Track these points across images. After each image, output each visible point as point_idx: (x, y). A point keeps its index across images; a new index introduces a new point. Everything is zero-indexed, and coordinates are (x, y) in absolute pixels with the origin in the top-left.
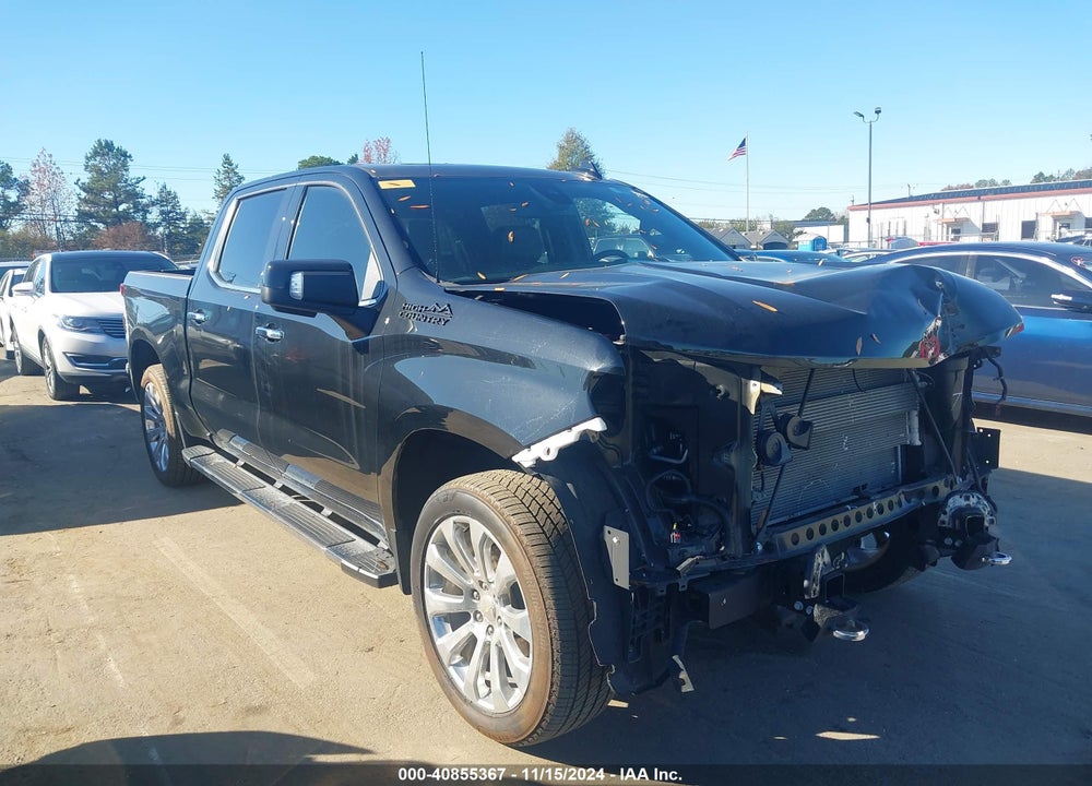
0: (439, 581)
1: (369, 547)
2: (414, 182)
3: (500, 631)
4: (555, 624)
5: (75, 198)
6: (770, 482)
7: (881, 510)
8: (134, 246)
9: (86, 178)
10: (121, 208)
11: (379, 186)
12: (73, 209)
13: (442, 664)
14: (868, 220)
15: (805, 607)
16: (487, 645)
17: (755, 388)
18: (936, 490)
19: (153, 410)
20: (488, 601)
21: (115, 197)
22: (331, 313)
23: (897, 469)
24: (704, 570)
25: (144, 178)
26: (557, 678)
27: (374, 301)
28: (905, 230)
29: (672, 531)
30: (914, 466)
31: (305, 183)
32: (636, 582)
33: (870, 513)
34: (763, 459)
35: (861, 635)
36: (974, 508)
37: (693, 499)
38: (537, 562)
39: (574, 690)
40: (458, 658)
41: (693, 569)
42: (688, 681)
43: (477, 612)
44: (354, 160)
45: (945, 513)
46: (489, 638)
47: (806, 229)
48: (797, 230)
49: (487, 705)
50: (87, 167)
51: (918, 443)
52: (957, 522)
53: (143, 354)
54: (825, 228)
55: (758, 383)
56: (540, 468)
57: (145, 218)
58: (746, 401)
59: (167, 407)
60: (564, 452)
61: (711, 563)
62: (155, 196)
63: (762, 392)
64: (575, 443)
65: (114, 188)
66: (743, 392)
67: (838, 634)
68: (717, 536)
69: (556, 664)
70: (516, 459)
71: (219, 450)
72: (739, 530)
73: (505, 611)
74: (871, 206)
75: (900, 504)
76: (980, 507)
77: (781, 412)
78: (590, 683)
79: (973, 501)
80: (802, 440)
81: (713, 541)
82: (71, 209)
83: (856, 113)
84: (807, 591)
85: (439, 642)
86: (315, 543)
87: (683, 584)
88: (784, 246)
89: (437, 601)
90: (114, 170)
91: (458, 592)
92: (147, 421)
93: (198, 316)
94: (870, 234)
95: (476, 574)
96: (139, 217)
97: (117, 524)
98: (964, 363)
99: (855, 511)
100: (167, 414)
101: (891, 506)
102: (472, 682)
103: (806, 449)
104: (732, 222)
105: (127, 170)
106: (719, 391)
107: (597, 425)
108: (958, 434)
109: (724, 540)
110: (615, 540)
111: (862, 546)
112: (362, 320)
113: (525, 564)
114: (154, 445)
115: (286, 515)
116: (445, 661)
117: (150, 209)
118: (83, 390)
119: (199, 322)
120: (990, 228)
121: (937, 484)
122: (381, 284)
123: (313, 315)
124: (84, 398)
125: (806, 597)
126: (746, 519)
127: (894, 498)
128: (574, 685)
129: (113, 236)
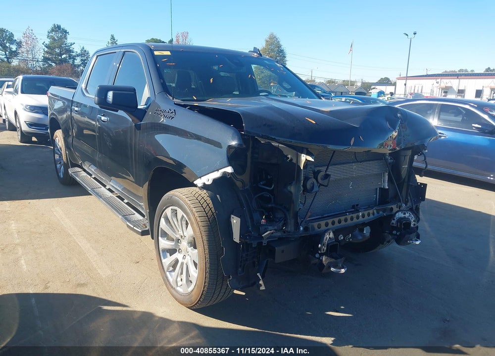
0: (165, 235)
1: (141, 218)
2: (171, 53)
3: (188, 257)
4: (208, 256)
5: (42, 50)
6: (309, 201)
7: (363, 216)
8: (67, 75)
9: (48, 41)
10: (63, 57)
11: (154, 53)
12: (41, 56)
13: (164, 271)
14: (405, 85)
15: (320, 256)
16: (182, 264)
17: (304, 158)
18: (392, 209)
19: (58, 150)
20: (184, 244)
21: (61, 51)
22: (125, 111)
23: (376, 199)
24: (275, 237)
25: (74, 43)
26: (207, 280)
27: (145, 106)
28: (422, 90)
29: (262, 219)
30: (384, 197)
31: (124, 50)
32: (243, 240)
33: (358, 217)
34: (305, 190)
35: (343, 271)
36: (407, 218)
37: (273, 205)
38: (203, 229)
39: (215, 286)
40: (171, 269)
41: (270, 236)
42: (263, 285)
43: (180, 249)
44: (171, 41)
45: (394, 220)
46: (183, 261)
47: (377, 87)
48: (373, 87)
49: (180, 289)
50: (48, 36)
51: (387, 187)
52: (399, 224)
53: (55, 124)
54: (385, 87)
55: (305, 155)
56: (205, 187)
57: (74, 62)
58: (299, 163)
59: (63, 149)
60: (215, 181)
61: (279, 234)
62: (79, 52)
63: (306, 159)
64: (221, 177)
65: (60, 47)
66: (298, 159)
67: (332, 269)
68: (283, 222)
69: (207, 274)
70: (195, 182)
71: (85, 170)
72: (293, 221)
73: (190, 249)
74: (407, 78)
75: (373, 214)
76: (410, 218)
77: (317, 169)
78: (222, 283)
79: (407, 215)
80: (325, 182)
81: (281, 224)
82: (40, 56)
83: (405, 34)
84: (320, 249)
85: (164, 261)
86: (117, 214)
87: (265, 242)
88: (364, 94)
89: (164, 243)
90: (60, 38)
91: (172, 240)
92: (56, 155)
93: (76, 109)
94: (405, 91)
95: (179, 233)
96: (71, 61)
97: (37, 200)
98: (409, 153)
99: (350, 216)
100: (63, 152)
101: (369, 215)
102: (175, 279)
103: (326, 186)
104: (344, 81)
105: (66, 39)
106: (288, 158)
107: (229, 170)
108: (405, 184)
109: (285, 224)
110: (235, 221)
111: (365, 232)
112: (139, 114)
113: (197, 229)
114: (58, 166)
115: (108, 201)
116: (166, 270)
117: (76, 58)
118: (34, 139)
119: (76, 111)
120: (461, 92)
121: (393, 206)
122: (149, 98)
123: (117, 111)
124: (35, 143)
125: (319, 252)
126: (296, 215)
127: (371, 211)
128: (215, 283)
129: (58, 70)
